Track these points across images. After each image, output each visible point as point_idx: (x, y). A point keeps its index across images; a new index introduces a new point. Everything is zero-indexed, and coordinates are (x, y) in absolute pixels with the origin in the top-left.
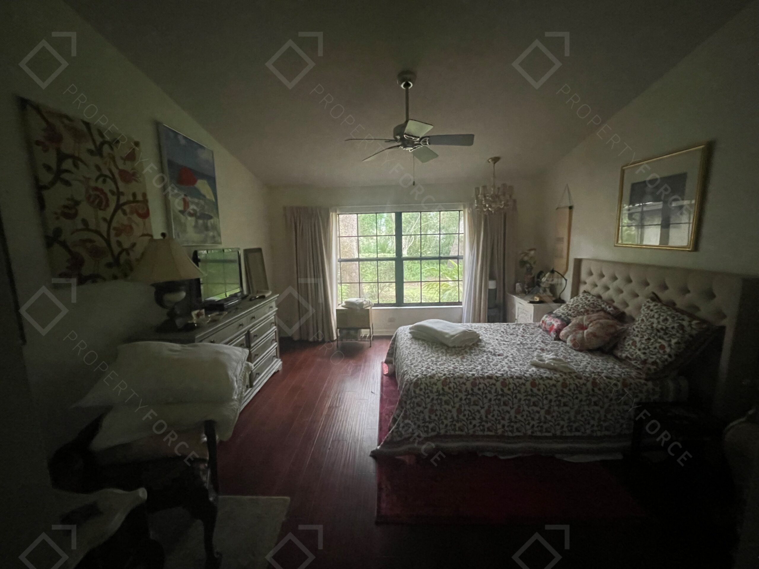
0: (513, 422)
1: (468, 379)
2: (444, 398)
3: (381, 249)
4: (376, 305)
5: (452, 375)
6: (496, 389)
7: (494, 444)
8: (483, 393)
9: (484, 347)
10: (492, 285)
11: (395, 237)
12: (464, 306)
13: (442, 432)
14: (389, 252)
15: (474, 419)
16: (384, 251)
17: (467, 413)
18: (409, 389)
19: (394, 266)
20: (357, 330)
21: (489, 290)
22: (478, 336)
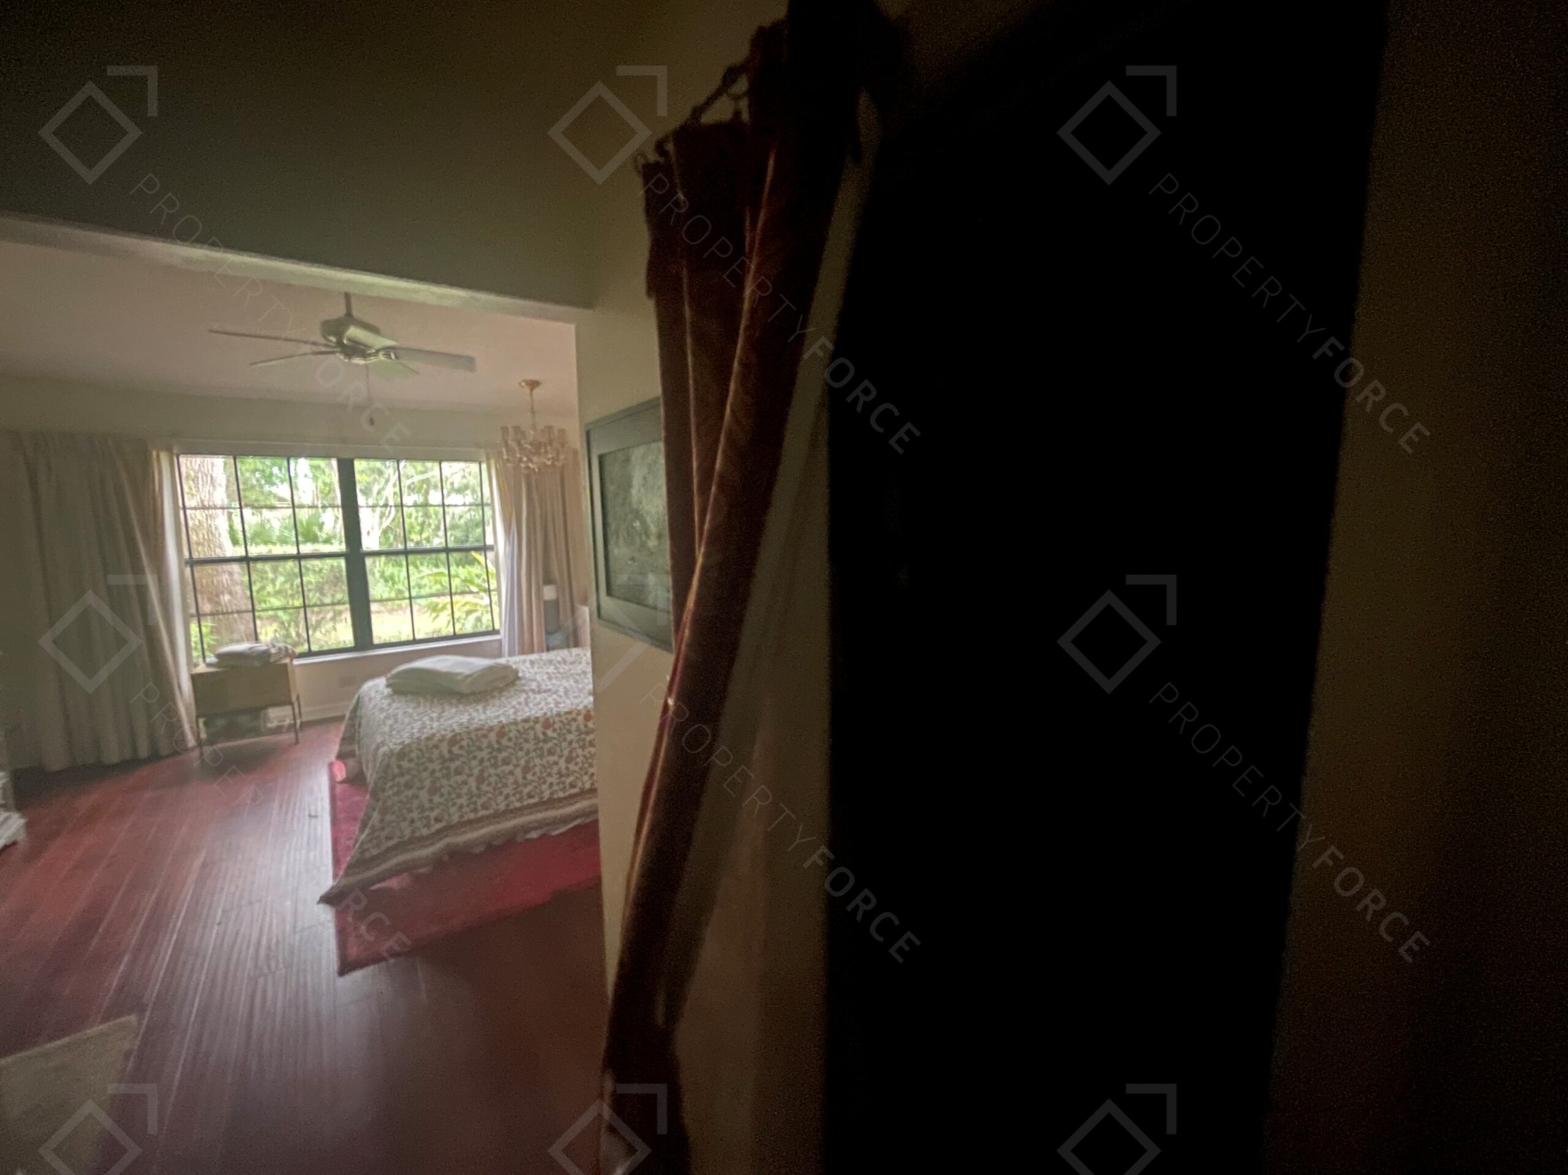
0: (563, 776)
1: (491, 729)
2: (453, 766)
3: (304, 536)
4: (302, 655)
5: (465, 729)
6: (535, 734)
7: (540, 816)
8: (515, 744)
9: (524, 685)
10: (549, 593)
11: (340, 510)
12: (503, 636)
13: (455, 818)
14: (328, 541)
15: (505, 785)
16: (315, 539)
17: (493, 780)
18: (388, 766)
19: (344, 573)
20: (256, 712)
21: (546, 602)
22: (516, 672)
